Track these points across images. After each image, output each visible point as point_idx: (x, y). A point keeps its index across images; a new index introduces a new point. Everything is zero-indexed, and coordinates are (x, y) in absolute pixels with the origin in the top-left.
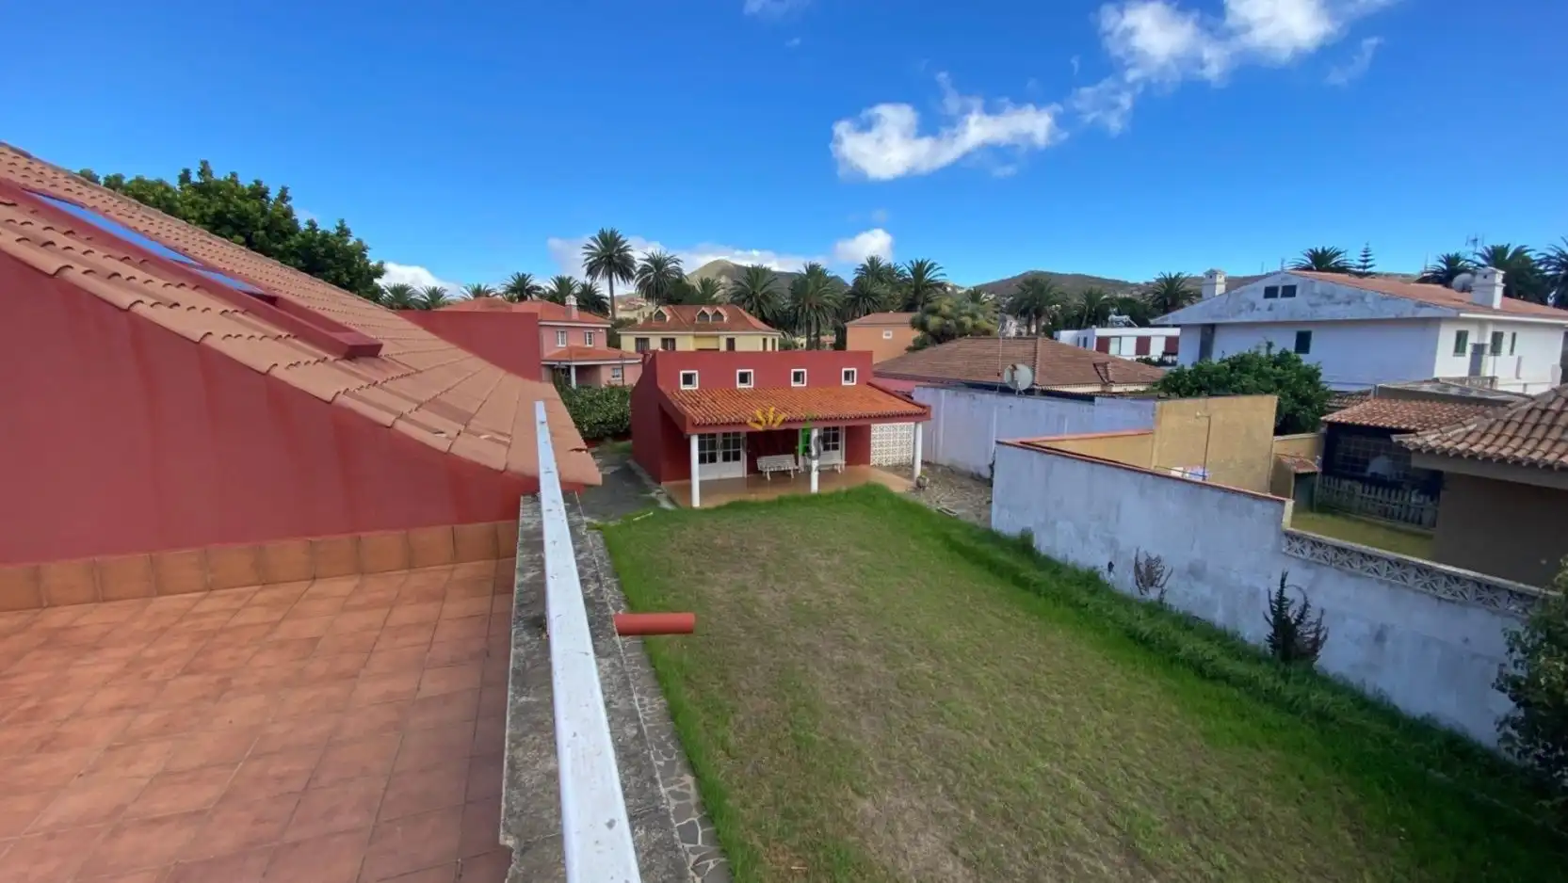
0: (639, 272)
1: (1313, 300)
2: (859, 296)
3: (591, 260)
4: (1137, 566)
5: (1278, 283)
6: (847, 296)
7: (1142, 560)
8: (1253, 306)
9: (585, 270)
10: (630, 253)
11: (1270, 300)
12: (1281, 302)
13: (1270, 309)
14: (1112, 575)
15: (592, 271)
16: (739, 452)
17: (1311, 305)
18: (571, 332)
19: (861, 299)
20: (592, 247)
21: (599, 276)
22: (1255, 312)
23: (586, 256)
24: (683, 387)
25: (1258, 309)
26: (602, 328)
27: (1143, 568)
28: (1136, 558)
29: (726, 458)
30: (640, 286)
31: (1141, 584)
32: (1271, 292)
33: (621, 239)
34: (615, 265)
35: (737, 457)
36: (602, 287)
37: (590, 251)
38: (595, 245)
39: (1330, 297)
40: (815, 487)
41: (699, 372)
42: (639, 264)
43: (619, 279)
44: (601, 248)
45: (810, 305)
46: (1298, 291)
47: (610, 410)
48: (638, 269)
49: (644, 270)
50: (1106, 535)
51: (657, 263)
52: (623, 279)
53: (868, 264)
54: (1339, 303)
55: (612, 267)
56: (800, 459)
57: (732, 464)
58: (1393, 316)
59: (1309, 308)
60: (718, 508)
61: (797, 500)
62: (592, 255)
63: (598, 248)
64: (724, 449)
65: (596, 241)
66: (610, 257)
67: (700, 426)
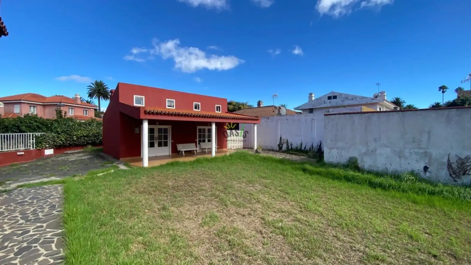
1: (342, 100)
3: (91, 91)
4: (449, 165)
5: (332, 95)
7: (453, 160)
8: (325, 102)
9: (88, 95)
11: (329, 100)
12: (333, 101)
13: (330, 103)
14: (428, 174)
15: (91, 95)
16: (167, 142)
17: (342, 101)
18: (76, 109)
20: (91, 87)
21: (94, 97)
22: (325, 104)
23: (89, 90)
24: (136, 104)
25: (326, 103)
26: (93, 108)
27: (454, 166)
28: (449, 160)
29: (160, 145)
31: (454, 176)
32: (329, 98)
33: (104, 85)
34: (102, 94)
35: (166, 144)
37: (91, 88)
39: (346, 98)
40: (214, 154)
43: (103, 98)
44: (95, 87)
46: (338, 97)
47: (91, 130)
50: (421, 151)
52: (104, 99)
54: (349, 100)
55: (100, 94)
56: (198, 145)
57: (163, 148)
58: (365, 103)
59: (342, 102)
60: (162, 166)
61: (207, 160)
62: (91, 90)
63: (94, 87)
64: (159, 140)
65: (93, 84)
66: (99, 90)
67: (149, 113)
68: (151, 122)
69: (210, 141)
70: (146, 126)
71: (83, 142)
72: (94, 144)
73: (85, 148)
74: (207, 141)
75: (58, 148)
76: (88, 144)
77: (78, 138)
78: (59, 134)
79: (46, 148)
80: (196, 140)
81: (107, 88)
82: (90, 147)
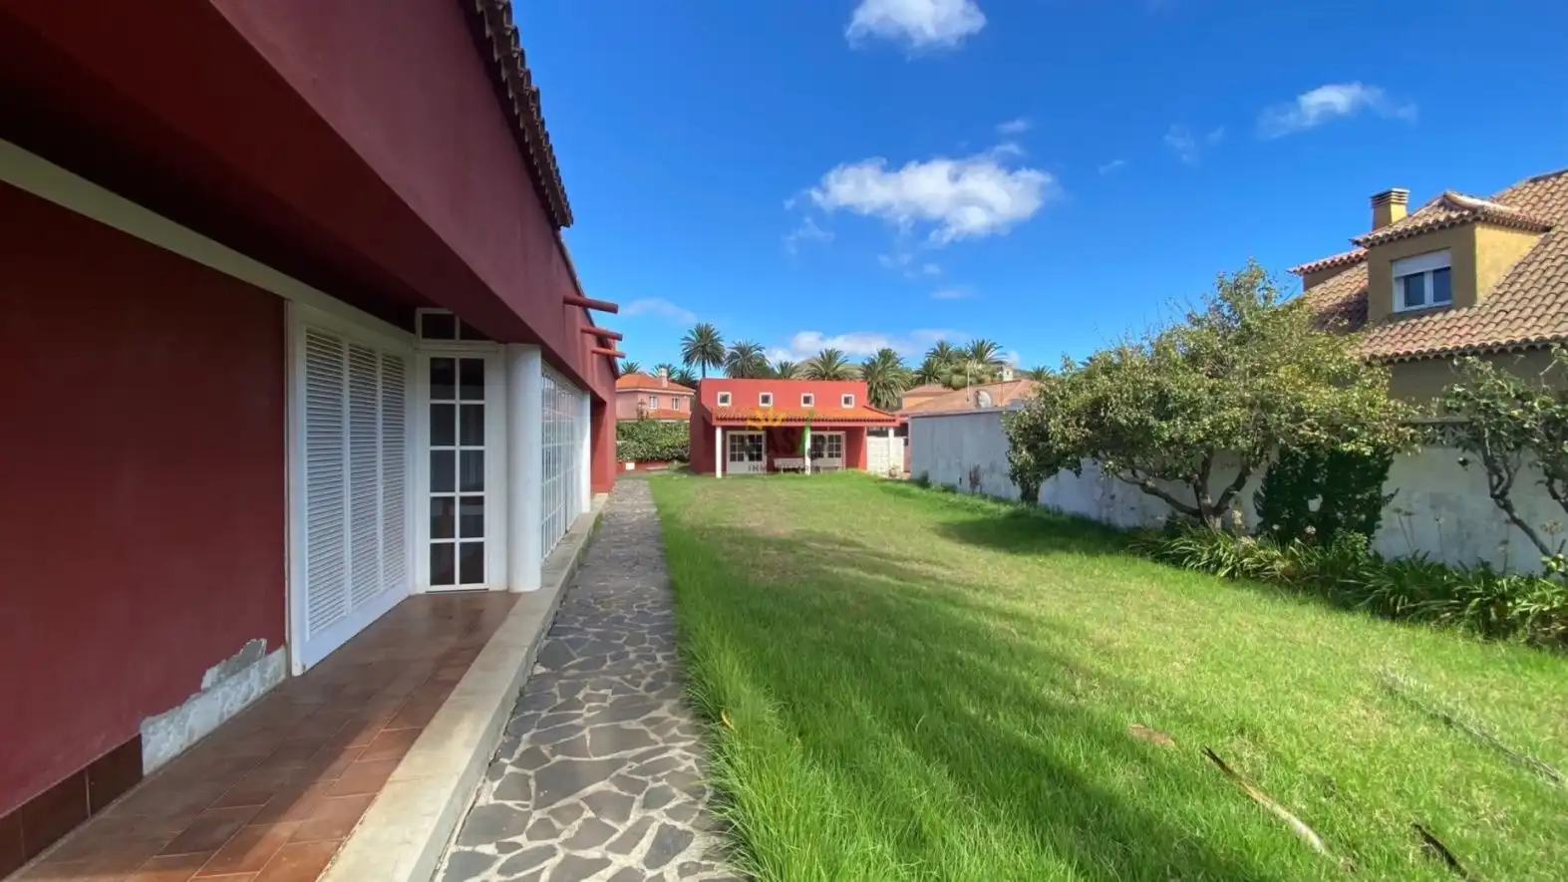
0: (728, 358)
2: (925, 375)
3: (687, 350)
6: (914, 376)
9: (682, 358)
10: (721, 343)
15: (688, 359)
16: (761, 454)
18: (659, 397)
19: (927, 378)
20: (689, 339)
21: (694, 364)
23: (684, 347)
24: (720, 404)
26: (687, 395)
29: (751, 459)
30: (728, 370)
34: (708, 353)
35: (759, 458)
36: (696, 372)
37: (687, 342)
38: (690, 336)
41: (733, 393)
42: (727, 352)
43: (711, 365)
44: (697, 339)
45: (878, 383)
47: (678, 437)
48: (727, 355)
49: (733, 356)
51: (743, 351)
52: (714, 365)
53: (938, 349)
55: (705, 355)
57: (756, 463)
60: (734, 478)
62: (689, 345)
63: (694, 338)
65: (693, 334)
66: (704, 346)
67: (721, 419)
68: (725, 429)
70: (719, 433)
71: (668, 456)
72: (681, 459)
73: (669, 464)
75: (640, 462)
76: (674, 458)
77: (662, 450)
78: (640, 443)
79: (627, 461)
81: (719, 339)
82: (676, 462)
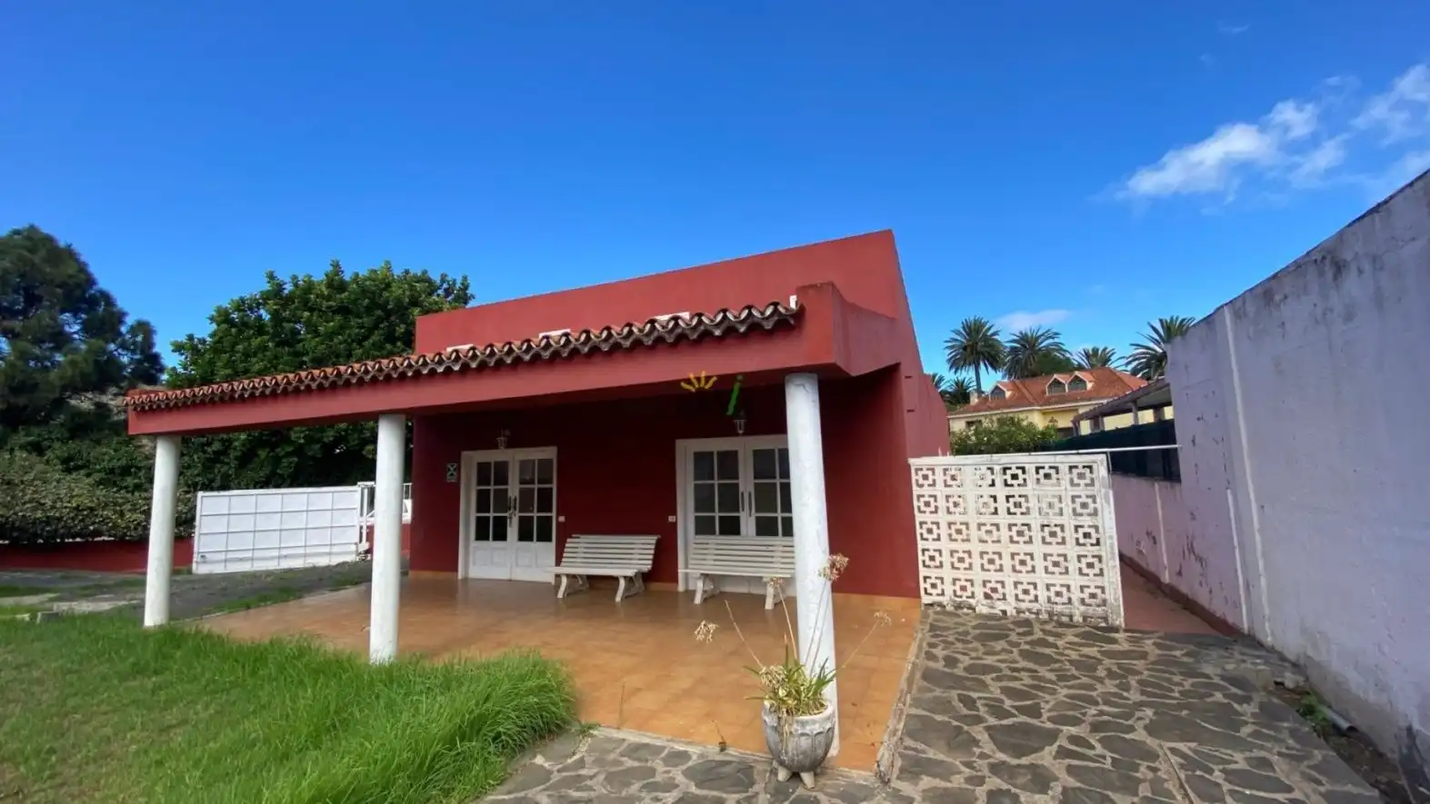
29: (525, 536)
51: (1029, 343)
57: (535, 547)
64: (520, 512)
69: (777, 523)
74: (748, 522)
80: (671, 519)
